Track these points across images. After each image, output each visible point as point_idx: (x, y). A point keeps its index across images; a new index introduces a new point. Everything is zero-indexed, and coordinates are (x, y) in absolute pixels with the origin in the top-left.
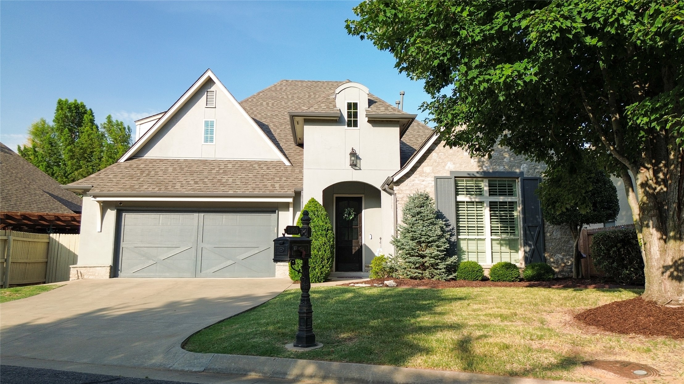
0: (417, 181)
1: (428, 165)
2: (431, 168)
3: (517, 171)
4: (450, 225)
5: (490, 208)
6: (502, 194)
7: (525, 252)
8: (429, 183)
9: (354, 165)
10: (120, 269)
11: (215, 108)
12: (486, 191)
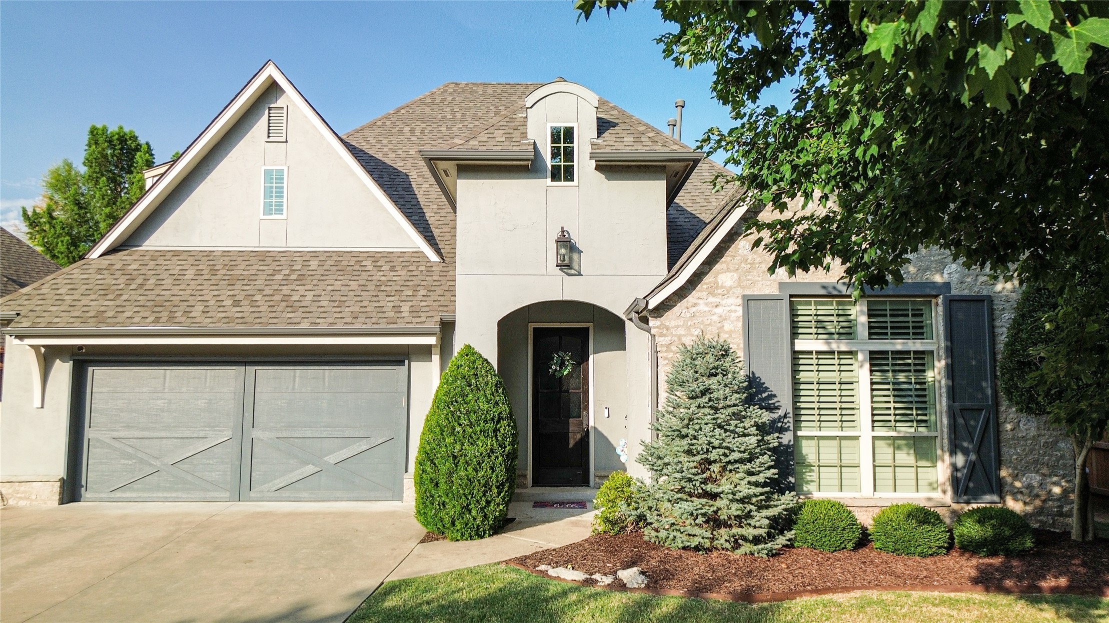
0: (702, 307)
1: (728, 270)
2: (736, 276)
3: (938, 279)
4: (778, 408)
5: (871, 365)
6: (899, 332)
7: (955, 468)
8: (730, 311)
9: (565, 266)
10: (84, 483)
11: (286, 142)
12: (863, 324)
